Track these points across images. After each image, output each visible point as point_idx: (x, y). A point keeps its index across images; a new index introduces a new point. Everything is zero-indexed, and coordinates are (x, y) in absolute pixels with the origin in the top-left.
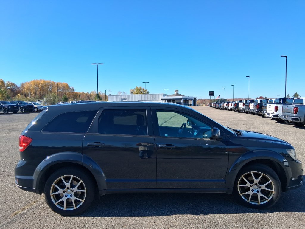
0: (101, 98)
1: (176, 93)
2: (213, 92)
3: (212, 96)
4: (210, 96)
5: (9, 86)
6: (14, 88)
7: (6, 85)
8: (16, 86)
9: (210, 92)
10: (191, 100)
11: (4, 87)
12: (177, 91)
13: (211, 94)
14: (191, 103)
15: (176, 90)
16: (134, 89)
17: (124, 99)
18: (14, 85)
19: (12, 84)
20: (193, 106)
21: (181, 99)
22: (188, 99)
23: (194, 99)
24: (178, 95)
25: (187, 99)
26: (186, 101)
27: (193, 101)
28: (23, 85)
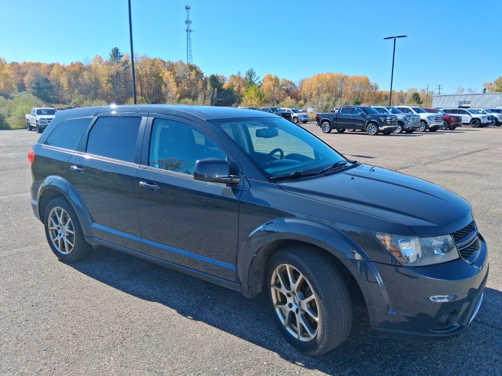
0: (421, 101)
5: (284, 86)
6: (291, 89)
7: (280, 84)
8: (293, 84)
11: (278, 87)
16: (493, 82)
17: (465, 102)
18: (291, 83)
19: (288, 81)
28: (302, 82)
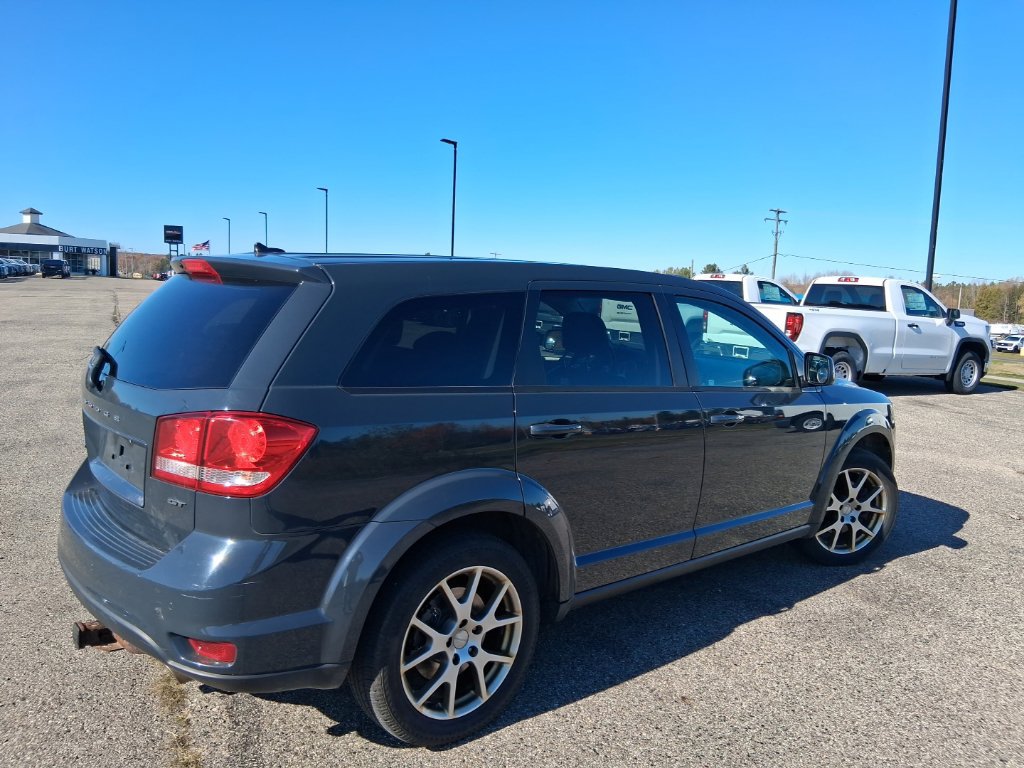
1: (27, 219)
2: (180, 229)
3: (177, 243)
4: (170, 243)
9: (167, 228)
10: (97, 251)
12: (33, 212)
13: (174, 235)
14: (98, 268)
15: (26, 207)
20: (107, 276)
21: (54, 248)
22: (84, 250)
23: (108, 249)
24: (37, 228)
25: (79, 249)
26: (74, 256)
27: (104, 257)
